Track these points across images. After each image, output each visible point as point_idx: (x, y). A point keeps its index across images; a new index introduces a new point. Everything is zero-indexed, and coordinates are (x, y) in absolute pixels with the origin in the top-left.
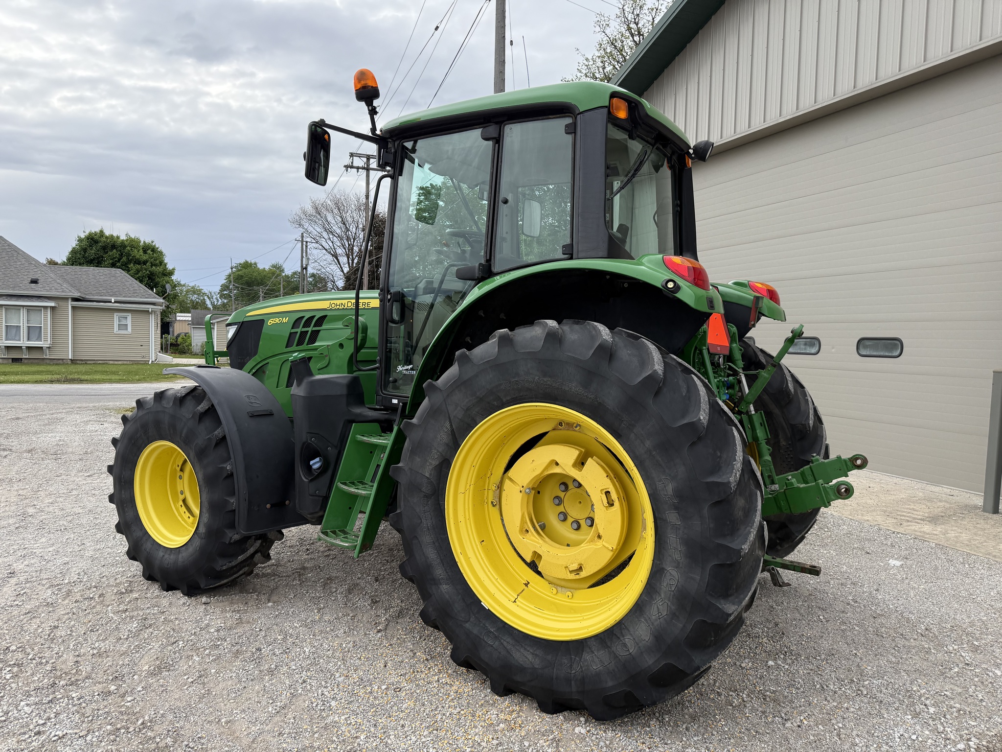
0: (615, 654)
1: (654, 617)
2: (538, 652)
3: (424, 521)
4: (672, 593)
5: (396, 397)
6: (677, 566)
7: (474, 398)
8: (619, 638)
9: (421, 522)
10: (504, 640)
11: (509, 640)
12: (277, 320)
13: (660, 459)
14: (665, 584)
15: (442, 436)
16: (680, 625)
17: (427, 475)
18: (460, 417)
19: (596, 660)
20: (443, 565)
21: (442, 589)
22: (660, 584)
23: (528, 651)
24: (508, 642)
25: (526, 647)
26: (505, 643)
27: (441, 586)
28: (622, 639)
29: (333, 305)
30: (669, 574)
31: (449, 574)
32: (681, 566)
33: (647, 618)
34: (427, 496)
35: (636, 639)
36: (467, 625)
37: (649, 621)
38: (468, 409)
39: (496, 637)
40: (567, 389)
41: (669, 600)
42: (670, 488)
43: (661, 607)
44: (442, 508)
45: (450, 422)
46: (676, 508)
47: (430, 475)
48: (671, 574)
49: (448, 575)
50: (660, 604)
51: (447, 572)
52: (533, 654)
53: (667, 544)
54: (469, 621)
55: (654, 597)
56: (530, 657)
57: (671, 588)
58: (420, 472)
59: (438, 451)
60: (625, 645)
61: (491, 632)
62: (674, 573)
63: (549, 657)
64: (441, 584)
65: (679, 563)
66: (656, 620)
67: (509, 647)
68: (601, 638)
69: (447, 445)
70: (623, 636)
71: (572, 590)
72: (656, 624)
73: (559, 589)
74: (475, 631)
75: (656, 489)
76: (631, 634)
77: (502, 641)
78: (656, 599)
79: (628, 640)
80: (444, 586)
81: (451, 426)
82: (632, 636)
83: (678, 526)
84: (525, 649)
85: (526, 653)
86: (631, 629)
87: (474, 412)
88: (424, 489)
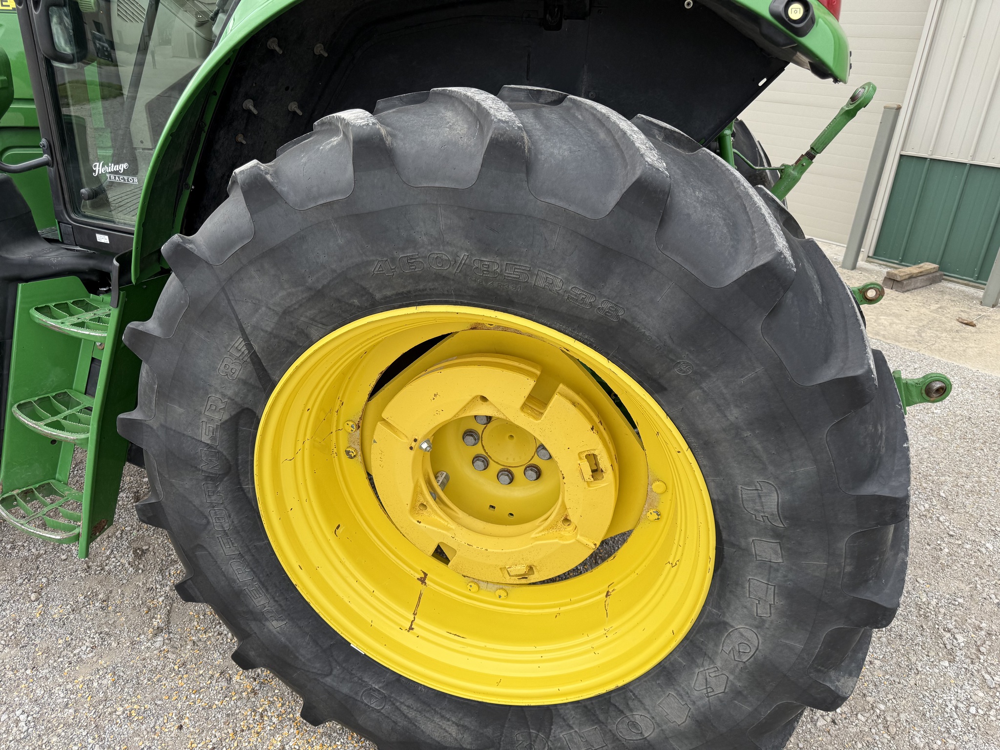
0: (614, 735)
1: (696, 693)
2: (467, 721)
3: (213, 520)
4: (741, 665)
5: (105, 230)
6: (760, 624)
7: (300, 288)
8: (622, 712)
9: (208, 522)
10: (402, 703)
11: (410, 702)
13: (759, 447)
14: (727, 649)
15: (231, 367)
16: (747, 708)
17: (206, 439)
18: (269, 329)
19: (577, 739)
20: (267, 590)
21: (271, 628)
22: (716, 645)
23: (448, 720)
24: (408, 707)
25: (444, 713)
26: (404, 708)
27: (267, 623)
28: (628, 714)
30: (736, 634)
31: (282, 603)
32: (767, 626)
33: (682, 692)
34: (213, 479)
35: (657, 719)
36: (328, 680)
37: (685, 698)
38: (286, 312)
39: (385, 698)
40: (541, 283)
41: (732, 672)
42: (772, 501)
43: (713, 681)
44: (250, 495)
45: (246, 338)
46: (777, 535)
47: (213, 439)
48: (742, 635)
49: (280, 606)
50: (713, 675)
51: (276, 601)
52: (458, 725)
53: (743, 588)
54: (331, 673)
55: (699, 661)
56: (453, 730)
57: (740, 657)
58: (189, 433)
59: (224, 395)
60: (634, 725)
61: (375, 690)
62: (749, 634)
63: (489, 731)
64: (267, 620)
65: (763, 621)
66: (701, 698)
67: (412, 714)
68: (585, 707)
69: (245, 382)
70: (631, 710)
71: (506, 588)
72: (700, 703)
73: (482, 584)
74: (345, 689)
75: (735, 495)
76: (645, 709)
77: (398, 704)
78: (703, 665)
79: (638, 716)
80: (274, 623)
81: (249, 346)
82: (649, 713)
83: (775, 566)
84: (442, 717)
85: (445, 724)
86: (647, 702)
87: (302, 319)
88: (203, 466)
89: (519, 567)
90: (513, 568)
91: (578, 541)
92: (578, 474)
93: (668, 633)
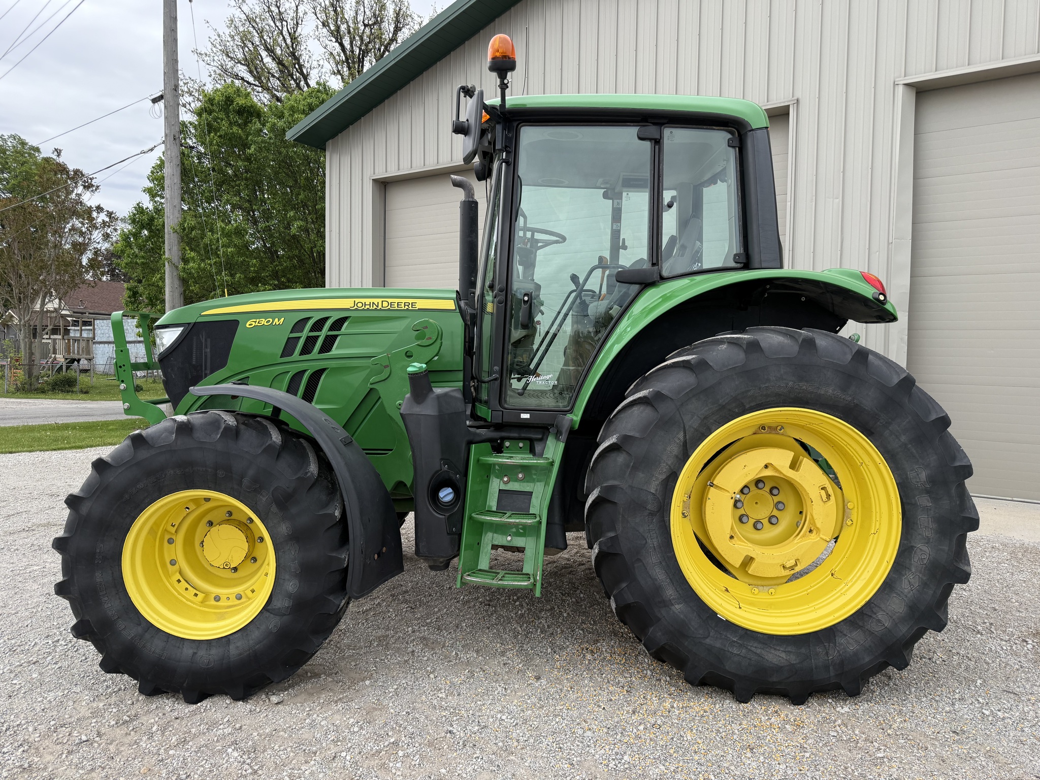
0: (870, 631)
1: (906, 590)
2: (789, 649)
3: (649, 541)
4: (924, 566)
6: (928, 541)
7: (716, 405)
8: (871, 616)
9: (646, 542)
10: (751, 646)
11: (755, 645)
12: (264, 322)
13: (914, 451)
14: (916, 560)
15: (674, 449)
16: (931, 592)
17: (653, 491)
18: (695, 427)
19: (851, 641)
20: (673, 584)
21: (675, 610)
22: (910, 560)
23: (779, 650)
24: (755, 647)
25: (775, 647)
26: (753, 649)
27: (673, 607)
28: (874, 616)
29: (360, 305)
30: (919, 550)
31: (680, 592)
32: (931, 541)
33: (899, 593)
34: (652, 514)
35: (890, 613)
36: (708, 641)
37: (901, 595)
38: (705, 418)
39: (741, 646)
40: (823, 392)
41: (920, 573)
42: (923, 475)
43: (912, 581)
44: (667, 524)
45: (685, 433)
46: (928, 492)
47: (656, 490)
48: (921, 549)
49: (680, 594)
50: (911, 578)
51: (677, 591)
52: (785, 652)
53: (917, 524)
54: (709, 636)
55: (903, 573)
56: (783, 655)
57: (923, 562)
58: (645, 488)
59: (667, 464)
60: (879, 621)
61: (734, 642)
62: (925, 548)
63: (803, 650)
64: (673, 605)
65: (929, 539)
66: (909, 592)
67: (759, 651)
68: (850, 621)
69: (677, 457)
70: (875, 614)
71: (774, 587)
72: (909, 595)
73: (761, 588)
74: (718, 644)
75: (907, 478)
76: (882, 610)
77: (749, 647)
78: (906, 574)
79: (880, 615)
80: (676, 606)
81: (685, 436)
82: (885, 612)
83: (929, 508)
84: (775, 649)
85: (778, 653)
86: (882, 606)
87: (711, 421)
88: (649, 507)
89: (791, 561)
90: (788, 562)
91: (821, 538)
92: (819, 498)
93: (885, 563)
